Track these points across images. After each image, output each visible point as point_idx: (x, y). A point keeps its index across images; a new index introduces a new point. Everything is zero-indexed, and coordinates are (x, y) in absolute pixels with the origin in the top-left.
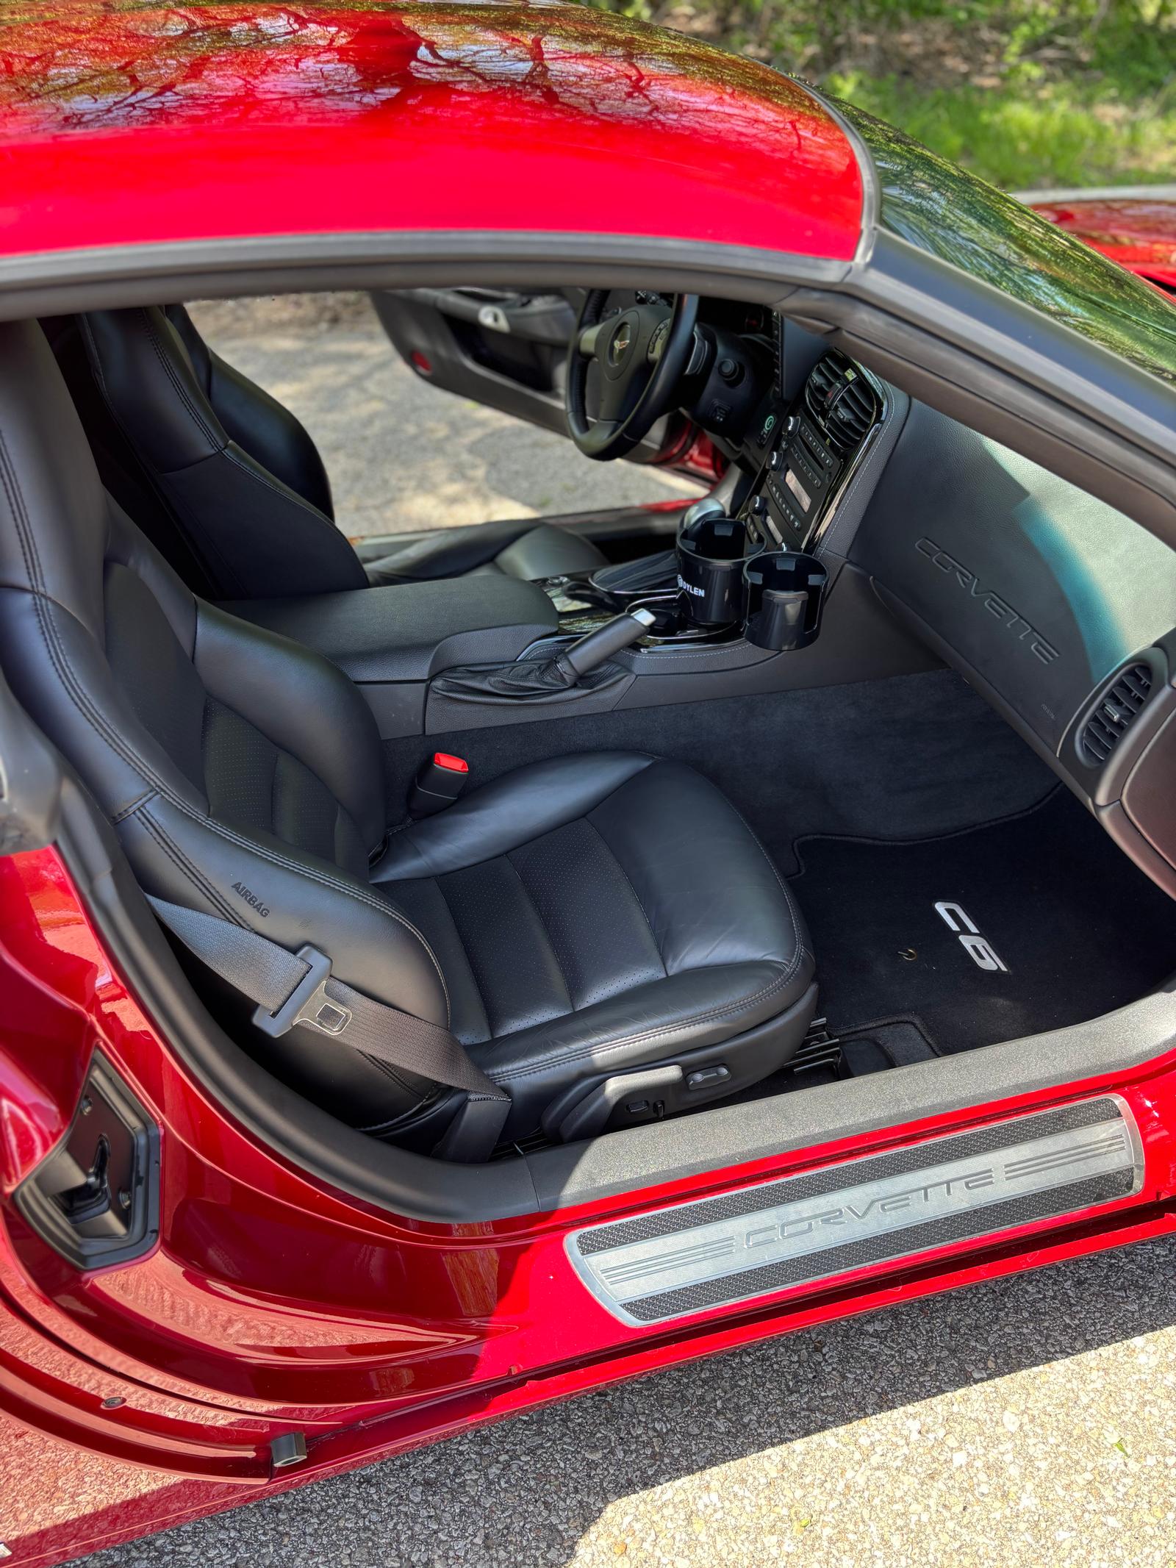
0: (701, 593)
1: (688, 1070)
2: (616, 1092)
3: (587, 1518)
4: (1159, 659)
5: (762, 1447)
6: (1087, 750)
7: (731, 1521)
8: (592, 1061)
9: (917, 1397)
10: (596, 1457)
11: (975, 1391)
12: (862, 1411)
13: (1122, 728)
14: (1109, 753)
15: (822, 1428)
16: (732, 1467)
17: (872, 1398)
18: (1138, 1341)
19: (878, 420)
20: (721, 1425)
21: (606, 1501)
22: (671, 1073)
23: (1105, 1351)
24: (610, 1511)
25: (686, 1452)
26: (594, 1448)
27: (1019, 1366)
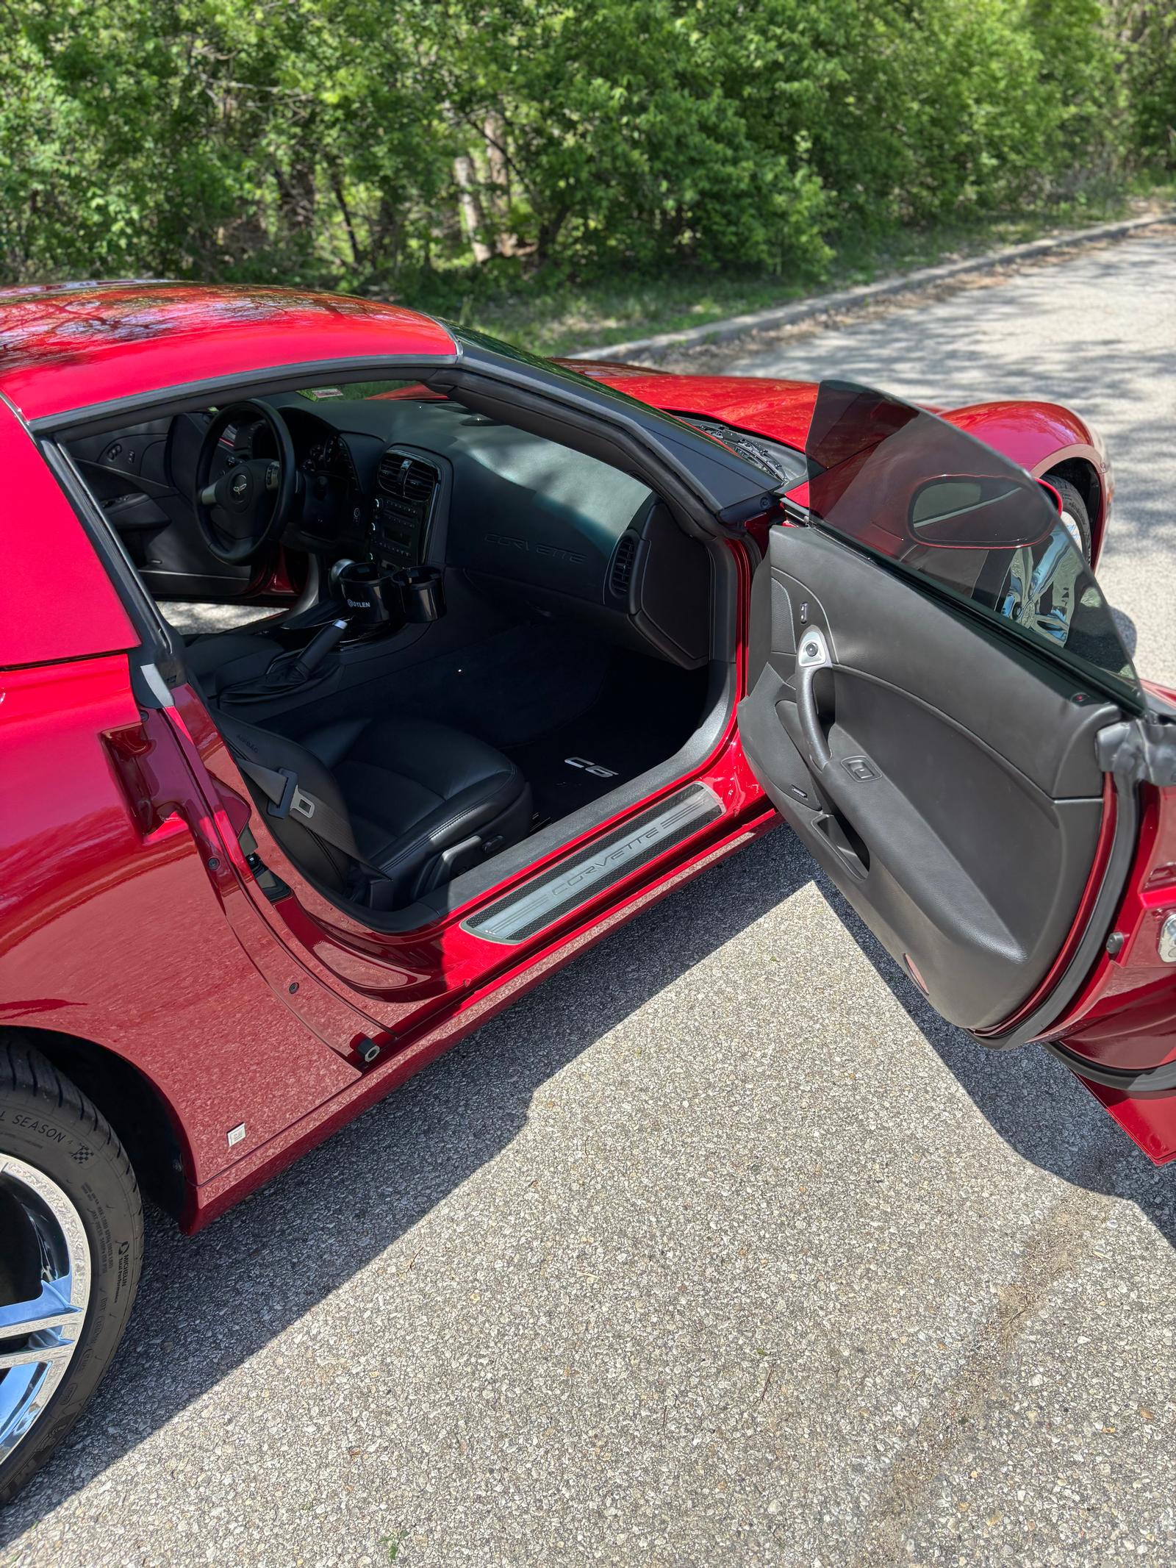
0: (368, 605)
1: (484, 838)
2: (450, 857)
3: (526, 1103)
4: (633, 533)
5: (601, 1036)
6: (617, 591)
7: (602, 1069)
8: (431, 843)
9: (668, 984)
10: (515, 1079)
11: (694, 970)
12: (643, 1000)
13: (629, 571)
14: (628, 587)
15: (627, 1015)
16: (590, 1050)
17: (645, 994)
18: (761, 920)
19: (437, 481)
20: (574, 1038)
21: (532, 1092)
22: (474, 840)
23: (748, 929)
24: (536, 1094)
25: (563, 1055)
26: (512, 1076)
27: (710, 952)
